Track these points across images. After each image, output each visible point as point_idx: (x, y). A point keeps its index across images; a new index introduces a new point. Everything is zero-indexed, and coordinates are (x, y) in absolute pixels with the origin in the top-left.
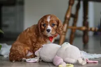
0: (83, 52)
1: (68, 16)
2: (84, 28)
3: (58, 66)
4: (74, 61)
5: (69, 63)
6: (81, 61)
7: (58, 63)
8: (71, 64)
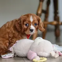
0: (56, 45)
1: (39, 12)
2: (55, 23)
3: (32, 60)
4: (47, 54)
5: (42, 57)
6: (53, 54)
7: (32, 57)
8: (45, 57)
